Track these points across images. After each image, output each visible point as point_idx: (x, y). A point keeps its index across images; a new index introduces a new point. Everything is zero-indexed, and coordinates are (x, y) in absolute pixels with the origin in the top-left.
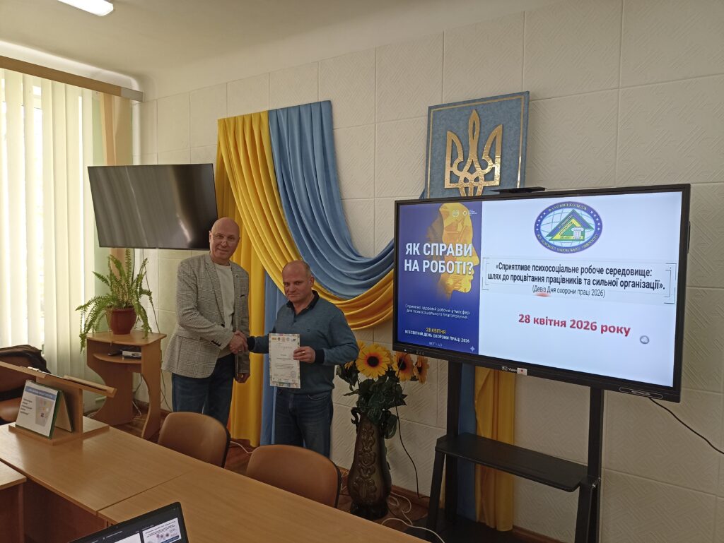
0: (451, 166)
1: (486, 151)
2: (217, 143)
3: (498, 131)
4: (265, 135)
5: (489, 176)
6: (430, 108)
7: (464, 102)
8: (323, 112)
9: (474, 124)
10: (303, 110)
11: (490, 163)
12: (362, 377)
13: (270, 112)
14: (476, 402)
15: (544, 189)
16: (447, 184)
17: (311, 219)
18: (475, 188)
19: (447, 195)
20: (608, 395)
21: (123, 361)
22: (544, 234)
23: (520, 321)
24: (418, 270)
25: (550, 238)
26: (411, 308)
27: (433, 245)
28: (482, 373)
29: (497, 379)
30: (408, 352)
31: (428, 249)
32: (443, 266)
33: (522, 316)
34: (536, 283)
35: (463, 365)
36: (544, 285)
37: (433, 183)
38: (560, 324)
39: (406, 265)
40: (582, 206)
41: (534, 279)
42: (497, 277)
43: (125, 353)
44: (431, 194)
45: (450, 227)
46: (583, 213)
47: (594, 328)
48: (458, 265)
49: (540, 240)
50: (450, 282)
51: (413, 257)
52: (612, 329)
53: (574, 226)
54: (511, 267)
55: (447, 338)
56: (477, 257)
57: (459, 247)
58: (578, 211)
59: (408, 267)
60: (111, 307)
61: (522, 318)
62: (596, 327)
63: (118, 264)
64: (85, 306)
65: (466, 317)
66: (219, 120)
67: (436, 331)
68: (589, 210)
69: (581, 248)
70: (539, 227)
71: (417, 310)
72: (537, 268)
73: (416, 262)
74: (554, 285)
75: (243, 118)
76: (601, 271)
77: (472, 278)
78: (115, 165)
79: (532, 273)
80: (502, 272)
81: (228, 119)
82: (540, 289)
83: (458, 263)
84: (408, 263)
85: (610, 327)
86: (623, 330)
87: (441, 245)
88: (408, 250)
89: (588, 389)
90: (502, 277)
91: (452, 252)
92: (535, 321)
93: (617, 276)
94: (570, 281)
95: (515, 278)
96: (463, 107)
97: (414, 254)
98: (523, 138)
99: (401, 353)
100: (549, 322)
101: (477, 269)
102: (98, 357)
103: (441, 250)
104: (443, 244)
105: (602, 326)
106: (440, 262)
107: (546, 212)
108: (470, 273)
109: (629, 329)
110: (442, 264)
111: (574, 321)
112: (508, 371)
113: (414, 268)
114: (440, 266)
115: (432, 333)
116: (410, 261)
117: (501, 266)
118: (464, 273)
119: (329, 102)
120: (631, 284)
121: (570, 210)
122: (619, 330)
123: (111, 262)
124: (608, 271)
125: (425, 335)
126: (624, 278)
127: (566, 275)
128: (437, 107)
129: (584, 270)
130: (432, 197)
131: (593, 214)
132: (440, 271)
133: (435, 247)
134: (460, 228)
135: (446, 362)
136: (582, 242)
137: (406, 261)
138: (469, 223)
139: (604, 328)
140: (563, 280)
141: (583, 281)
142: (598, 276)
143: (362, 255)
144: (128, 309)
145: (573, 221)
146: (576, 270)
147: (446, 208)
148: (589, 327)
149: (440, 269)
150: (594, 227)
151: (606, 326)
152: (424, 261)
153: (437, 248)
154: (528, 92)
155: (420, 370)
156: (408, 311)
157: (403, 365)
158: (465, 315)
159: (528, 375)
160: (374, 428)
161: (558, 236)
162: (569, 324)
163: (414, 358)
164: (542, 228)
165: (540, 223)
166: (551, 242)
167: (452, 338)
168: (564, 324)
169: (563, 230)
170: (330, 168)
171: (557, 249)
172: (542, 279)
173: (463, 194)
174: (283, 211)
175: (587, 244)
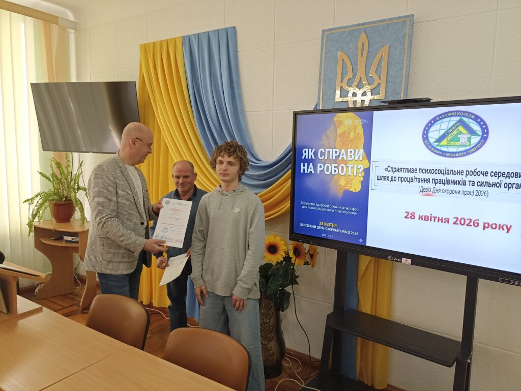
0: (342, 82)
1: (373, 68)
2: (139, 65)
4: (180, 57)
5: (376, 91)
6: (323, 31)
7: (354, 25)
8: (229, 37)
9: (363, 45)
10: (212, 35)
13: (183, 38)
14: (359, 283)
15: (429, 99)
16: (338, 98)
17: (218, 128)
18: (363, 101)
19: (337, 107)
21: (64, 244)
22: (432, 140)
23: (406, 217)
24: (313, 172)
25: (437, 144)
26: (305, 205)
27: (327, 150)
28: (365, 261)
30: (303, 242)
31: (323, 154)
32: (336, 169)
33: (408, 213)
34: (422, 184)
35: (348, 253)
36: (431, 186)
37: (324, 97)
38: (444, 221)
39: (302, 168)
41: (420, 181)
42: (386, 178)
43: (66, 238)
44: (323, 106)
45: (343, 135)
46: (470, 120)
47: (476, 225)
48: (350, 168)
49: (427, 146)
50: (342, 182)
51: (308, 161)
52: (494, 226)
53: (460, 133)
54: (399, 170)
55: (338, 231)
56: (367, 161)
57: (351, 152)
58: (465, 119)
59: (304, 170)
60: (53, 200)
61: (408, 215)
62: (478, 224)
63: (59, 165)
64: (32, 199)
65: (355, 213)
66: (140, 45)
67: (328, 224)
69: (467, 153)
70: (427, 134)
71: (312, 206)
72: (424, 171)
73: (311, 165)
74: (439, 186)
75: (161, 42)
76: (485, 174)
77: (362, 179)
79: (419, 175)
80: (390, 174)
81: (148, 44)
82: (426, 190)
83: (350, 166)
84: (304, 166)
86: (505, 227)
87: (334, 150)
88: (304, 154)
89: (464, 278)
90: (390, 179)
91: (345, 156)
92: (420, 218)
93: (502, 178)
94: (455, 183)
95: (402, 179)
96: (353, 30)
97: (310, 158)
98: (407, 56)
99: (296, 242)
100: (433, 219)
101: (367, 171)
102: (43, 241)
103: (334, 155)
104: (336, 150)
105: (484, 224)
106: (333, 165)
107: (434, 120)
108: (360, 175)
109: (511, 226)
110: (335, 167)
111: (457, 218)
112: (393, 260)
113: (309, 170)
114: (333, 169)
115: (325, 227)
116: (306, 164)
117: (389, 169)
118: (355, 175)
119: (235, 27)
120: (515, 186)
121: (458, 118)
122: (501, 227)
123: (53, 163)
124: (492, 174)
125: (319, 228)
126: (508, 181)
127: (451, 177)
128: (329, 30)
129: (469, 173)
130: (323, 109)
131: (481, 122)
132: (333, 173)
133: (329, 152)
134: (352, 135)
135: (335, 251)
136: (468, 148)
137: (302, 164)
138: (360, 131)
139: (486, 225)
140: (448, 182)
141: (468, 183)
142: (482, 179)
143: (262, 159)
144: (68, 202)
146: (461, 173)
147: (339, 117)
148: (472, 224)
149: (333, 171)
150: (480, 134)
151: (488, 224)
152: (319, 165)
153: (331, 153)
154: (413, 15)
155: (312, 256)
156: (303, 207)
157: (297, 252)
158: (355, 211)
159: (412, 264)
160: (272, 304)
161: (444, 142)
162: (452, 220)
163: (306, 246)
164: (430, 135)
165: (428, 131)
166: (438, 147)
167: (343, 231)
168: (447, 220)
169: (450, 137)
170: (235, 85)
171: (443, 154)
172: (428, 181)
173: (351, 106)
174: (195, 122)
175: (473, 150)
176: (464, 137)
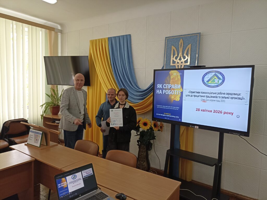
0: (173, 58)
1: (185, 53)
2: (89, 48)
3: (190, 46)
4: (107, 46)
5: (186, 62)
6: (166, 38)
7: (178, 36)
8: (128, 38)
9: (181, 44)
10: (120, 37)
11: (187, 57)
12: (141, 130)
13: (109, 38)
14: (180, 138)
15: (205, 66)
16: (172, 64)
17: (123, 75)
18: (181, 66)
19: (171, 68)
20: (225, 134)
21: (56, 124)
22: (205, 81)
25: (207, 83)
26: (159, 106)
27: (167, 85)
28: (182, 128)
29: (187, 130)
30: (157, 121)
31: (165, 86)
33: (197, 109)
34: (202, 98)
35: (176, 125)
36: (205, 98)
37: (166, 64)
38: (210, 111)
39: (157, 91)
40: (218, 72)
41: (201, 96)
44: (166, 67)
45: (173, 79)
46: (219, 74)
47: (221, 113)
48: (175, 92)
49: (204, 84)
50: (173, 97)
51: (160, 89)
52: (227, 113)
53: (215, 79)
54: (194, 92)
55: (171, 116)
56: (182, 89)
57: (176, 86)
58: (217, 74)
59: (158, 92)
60: (52, 105)
62: (222, 112)
63: (54, 91)
65: (178, 109)
66: (90, 41)
68: (221, 73)
69: (217, 86)
70: (203, 79)
71: (161, 107)
72: (203, 93)
73: (161, 90)
74: (208, 98)
75: (99, 40)
76: (224, 94)
77: (180, 96)
78: (52, 56)
79: (201, 94)
80: (191, 94)
81: (93, 40)
82: (204, 100)
84: (158, 91)
85: (227, 112)
88: (158, 86)
89: (219, 133)
90: (190, 96)
91: (173, 87)
92: (202, 110)
93: (229, 95)
94: (214, 97)
95: (195, 96)
96: (177, 38)
97: (160, 88)
98: (198, 48)
99: (155, 121)
100: (206, 111)
101: (182, 93)
102: (47, 123)
103: (170, 87)
104: (171, 85)
105: (224, 112)
106: (169, 91)
107: (206, 74)
108: (179, 94)
109: (233, 113)
111: (215, 110)
112: (192, 127)
113: (160, 92)
115: (166, 115)
116: (159, 90)
117: (190, 92)
118: (177, 94)
119: (130, 35)
120: (234, 98)
121: (214, 73)
122: (230, 113)
123: (51, 90)
124: (226, 94)
125: (164, 115)
126: (232, 96)
127: (213, 95)
128: (168, 37)
129: (218, 94)
130: (166, 69)
134: (176, 79)
135: (170, 125)
136: (218, 84)
137: (157, 90)
138: (179, 77)
139: (225, 113)
140: (212, 97)
141: (218, 97)
142: (223, 96)
143: (141, 88)
144: (57, 106)
145: (215, 77)
146: (216, 93)
147: (172, 72)
149: (169, 93)
150: (222, 79)
151: (225, 112)
152: (164, 90)
153: (168, 86)
154: (200, 33)
155: (161, 127)
156: (157, 107)
157: (155, 125)
158: (177, 109)
159: (199, 128)
160: (145, 147)
161: (210, 82)
162: (213, 111)
163: (159, 123)
164: (205, 79)
165: (204, 78)
166: (208, 84)
167: (173, 116)
169: (212, 80)
170: (130, 58)
171: (209, 86)
172: (204, 96)
173: (177, 68)
174: (113, 73)
175: (220, 85)
176: (217, 80)
